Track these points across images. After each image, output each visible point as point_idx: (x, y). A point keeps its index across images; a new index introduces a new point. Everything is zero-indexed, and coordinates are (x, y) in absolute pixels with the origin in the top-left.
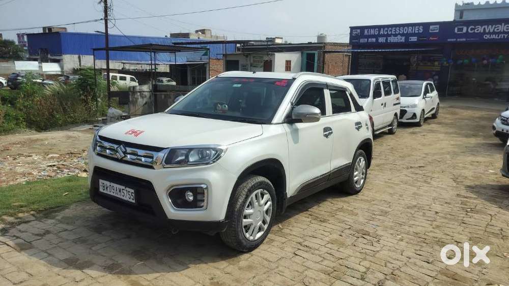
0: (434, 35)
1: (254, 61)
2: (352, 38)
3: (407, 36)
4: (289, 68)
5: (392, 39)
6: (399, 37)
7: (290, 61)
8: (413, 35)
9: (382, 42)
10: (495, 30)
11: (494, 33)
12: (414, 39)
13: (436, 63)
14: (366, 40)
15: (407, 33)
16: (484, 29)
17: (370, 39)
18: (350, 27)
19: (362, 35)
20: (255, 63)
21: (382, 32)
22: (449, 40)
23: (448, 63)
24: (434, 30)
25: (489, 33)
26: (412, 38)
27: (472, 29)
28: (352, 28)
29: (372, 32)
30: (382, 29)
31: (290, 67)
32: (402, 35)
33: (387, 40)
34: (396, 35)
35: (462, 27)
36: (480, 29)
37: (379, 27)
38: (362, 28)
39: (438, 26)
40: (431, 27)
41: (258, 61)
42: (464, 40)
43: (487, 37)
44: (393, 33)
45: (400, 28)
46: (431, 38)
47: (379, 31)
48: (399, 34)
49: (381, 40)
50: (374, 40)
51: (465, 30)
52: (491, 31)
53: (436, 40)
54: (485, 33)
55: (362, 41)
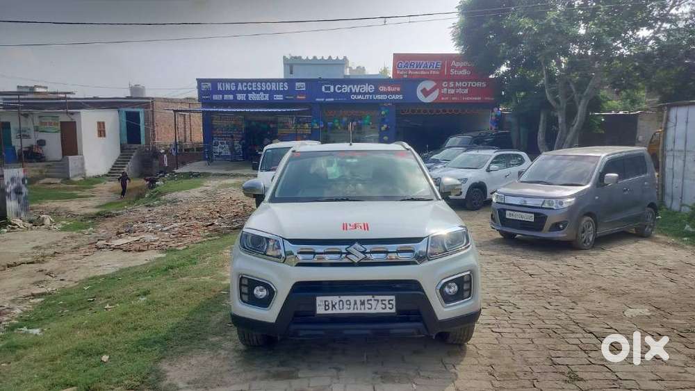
0: (301, 93)
1: (41, 123)
2: (201, 93)
3: (271, 93)
4: (102, 132)
5: (252, 97)
6: (262, 94)
7: (103, 123)
8: (278, 92)
9: (241, 100)
10: (361, 91)
11: (360, 93)
12: (279, 97)
13: (307, 125)
14: (221, 96)
15: (271, 90)
16: (351, 88)
17: (225, 96)
18: (197, 79)
19: (215, 90)
20: (43, 127)
21: (240, 88)
22: (317, 100)
23: (319, 125)
24: (301, 88)
25: (355, 93)
26: (278, 96)
27: (339, 89)
28: (200, 81)
29: (228, 87)
30: (240, 84)
31: (104, 131)
32: (266, 92)
33: (247, 97)
34: (257, 92)
35: (328, 86)
36: (346, 89)
37: (237, 82)
38: (214, 82)
39: (304, 84)
40: (297, 84)
41: (50, 124)
42: (332, 99)
43: (354, 97)
44: (254, 89)
45: (261, 83)
46: (298, 97)
47: (237, 86)
48: (261, 91)
49: (240, 97)
50: (231, 97)
51: (332, 90)
52: (357, 91)
53: (303, 99)
54: (351, 93)
55: (216, 97)
